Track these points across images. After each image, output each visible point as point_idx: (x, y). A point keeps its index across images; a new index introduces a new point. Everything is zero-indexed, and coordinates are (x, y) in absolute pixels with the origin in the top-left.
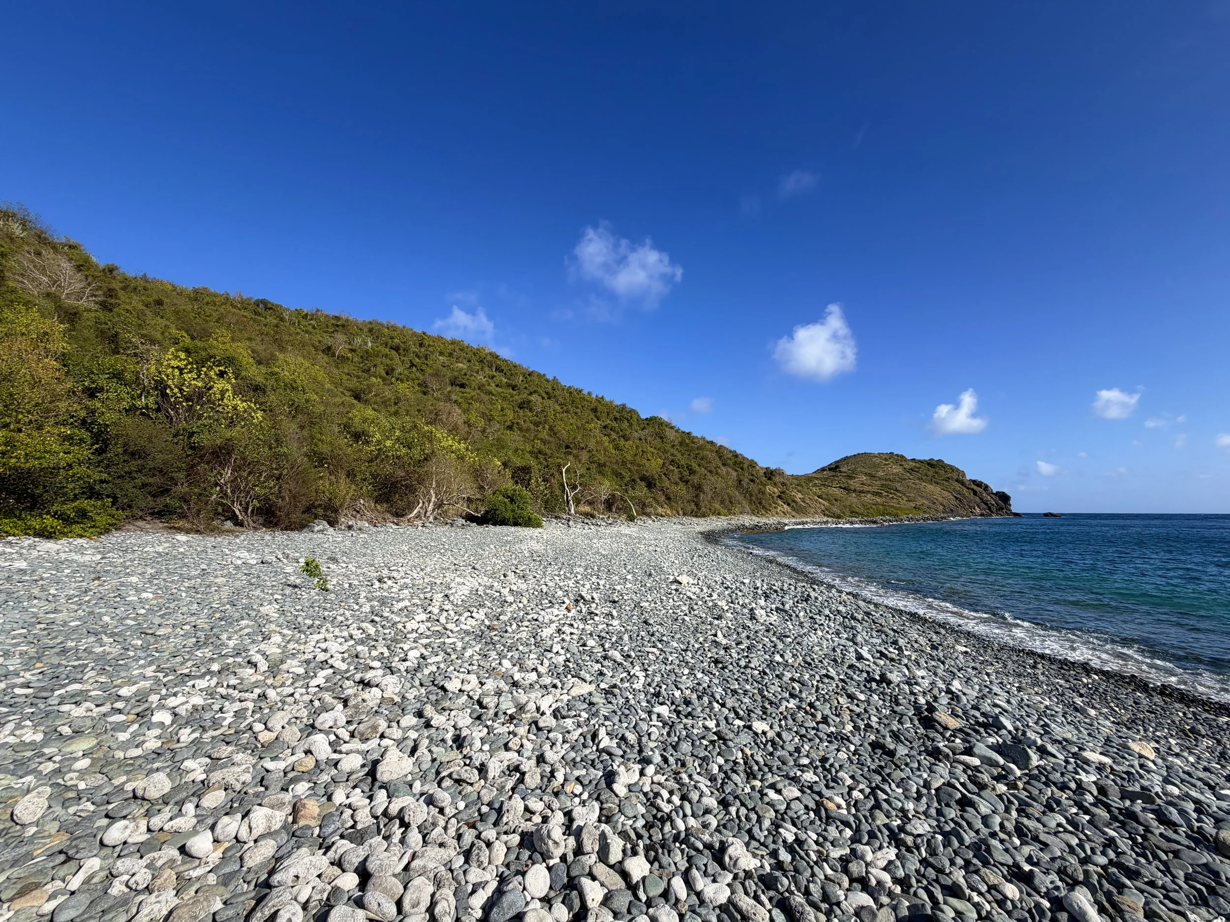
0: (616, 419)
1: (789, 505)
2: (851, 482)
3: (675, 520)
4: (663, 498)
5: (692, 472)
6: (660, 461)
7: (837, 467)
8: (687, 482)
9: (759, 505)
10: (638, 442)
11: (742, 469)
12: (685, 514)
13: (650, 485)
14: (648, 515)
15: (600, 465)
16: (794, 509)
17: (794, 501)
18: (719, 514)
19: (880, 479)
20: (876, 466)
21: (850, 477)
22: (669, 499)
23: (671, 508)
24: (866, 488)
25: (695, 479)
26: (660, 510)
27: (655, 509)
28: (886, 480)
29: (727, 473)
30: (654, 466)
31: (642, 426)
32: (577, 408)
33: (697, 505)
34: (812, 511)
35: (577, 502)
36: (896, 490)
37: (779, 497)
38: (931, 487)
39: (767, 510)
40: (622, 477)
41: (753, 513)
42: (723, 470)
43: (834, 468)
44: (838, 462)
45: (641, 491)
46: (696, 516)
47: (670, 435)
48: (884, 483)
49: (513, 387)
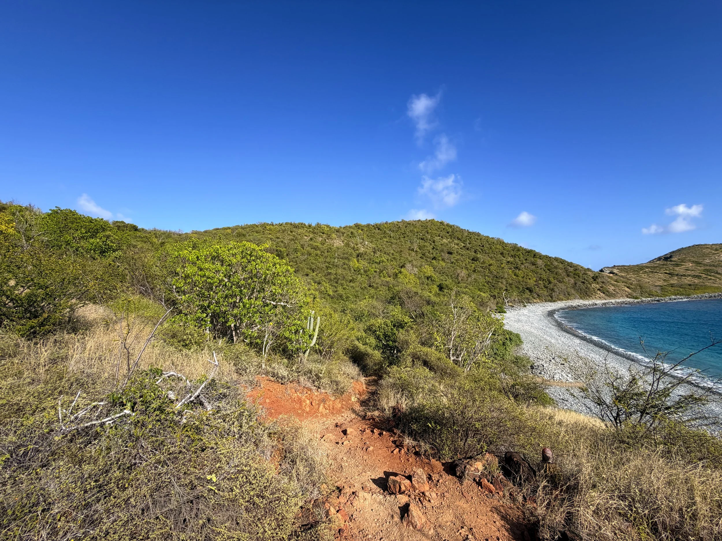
0: (512, 256)
1: (604, 293)
2: (677, 269)
3: (541, 305)
4: (536, 296)
5: (550, 282)
6: (535, 279)
7: (671, 257)
8: (547, 287)
9: (585, 294)
10: (524, 270)
11: (579, 276)
12: (546, 301)
13: (531, 291)
14: (530, 303)
15: (510, 284)
16: (607, 295)
17: (607, 291)
18: (562, 300)
19: (705, 265)
20: (704, 255)
21: (677, 265)
22: (538, 296)
23: (540, 299)
24: (689, 273)
25: (551, 286)
26: (535, 301)
27: (533, 301)
28: (710, 266)
29: (569, 280)
30: (531, 282)
31: (525, 258)
32: (494, 254)
33: (551, 297)
34: (619, 295)
35: (508, 302)
36: (717, 273)
37: (599, 289)
39: (589, 296)
40: (519, 288)
41: (581, 298)
42: (567, 279)
43: (667, 258)
44: (673, 252)
45: (527, 294)
46: (551, 302)
47: (540, 262)
48: (708, 268)
49: (468, 249)
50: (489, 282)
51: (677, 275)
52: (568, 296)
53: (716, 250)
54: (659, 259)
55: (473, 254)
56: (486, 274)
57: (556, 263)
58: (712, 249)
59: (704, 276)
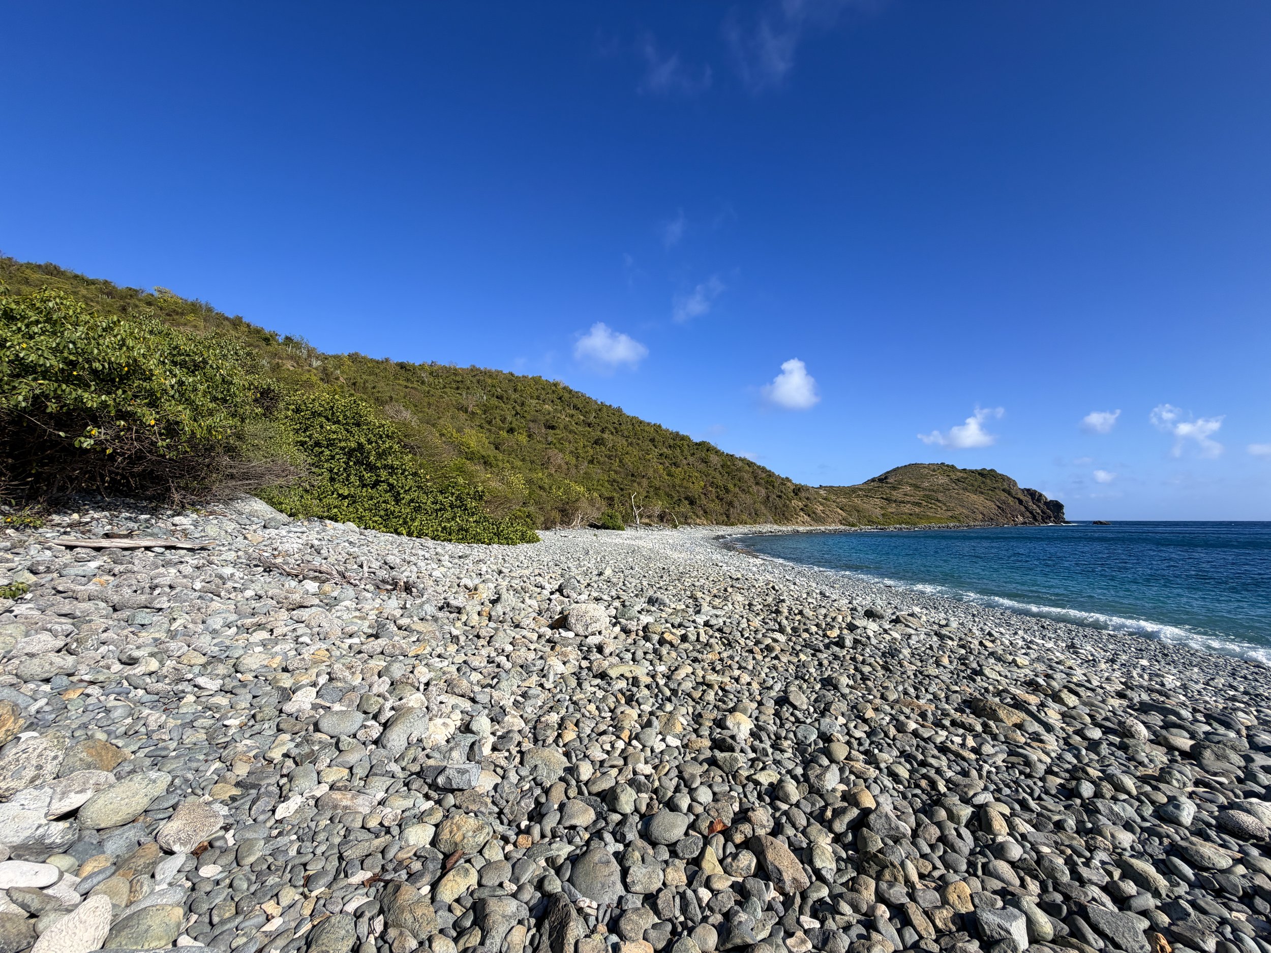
0: (670, 446)
1: (809, 516)
2: (894, 493)
3: (708, 528)
4: (701, 512)
5: (727, 491)
6: (702, 484)
7: (886, 478)
8: (721, 500)
9: (782, 516)
10: (686, 467)
11: (773, 486)
12: (717, 524)
13: (692, 503)
14: (689, 524)
15: (656, 489)
16: (813, 519)
17: (814, 513)
18: (746, 523)
19: (924, 489)
20: (923, 477)
21: (894, 488)
22: (706, 512)
23: (707, 519)
24: (908, 498)
25: (729, 497)
26: (698, 521)
27: (694, 520)
28: (930, 490)
29: (758, 491)
30: (696, 488)
31: (692, 452)
32: (639, 439)
33: (728, 517)
34: (830, 520)
35: (641, 516)
36: (938, 500)
37: (802, 509)
38: (974, 497)
39: (788, 520)
40: (672, 497)
41: (776, 522)
42: (755, 488)
43: (882, 479)
44: (888, 472)
45: (685, 507)
46: (726, 525)
47: (714, 459)
48: (927, 493)
49: (589, 425)
50: (614, 481)
51: (895, 501)
52: (755, 517)
53: (934, 471)
54: (873, 480)
55: (599, 433)
56: (613, 468)
57: (740, 464)
58: (929, 469)
59: (925, 504)
